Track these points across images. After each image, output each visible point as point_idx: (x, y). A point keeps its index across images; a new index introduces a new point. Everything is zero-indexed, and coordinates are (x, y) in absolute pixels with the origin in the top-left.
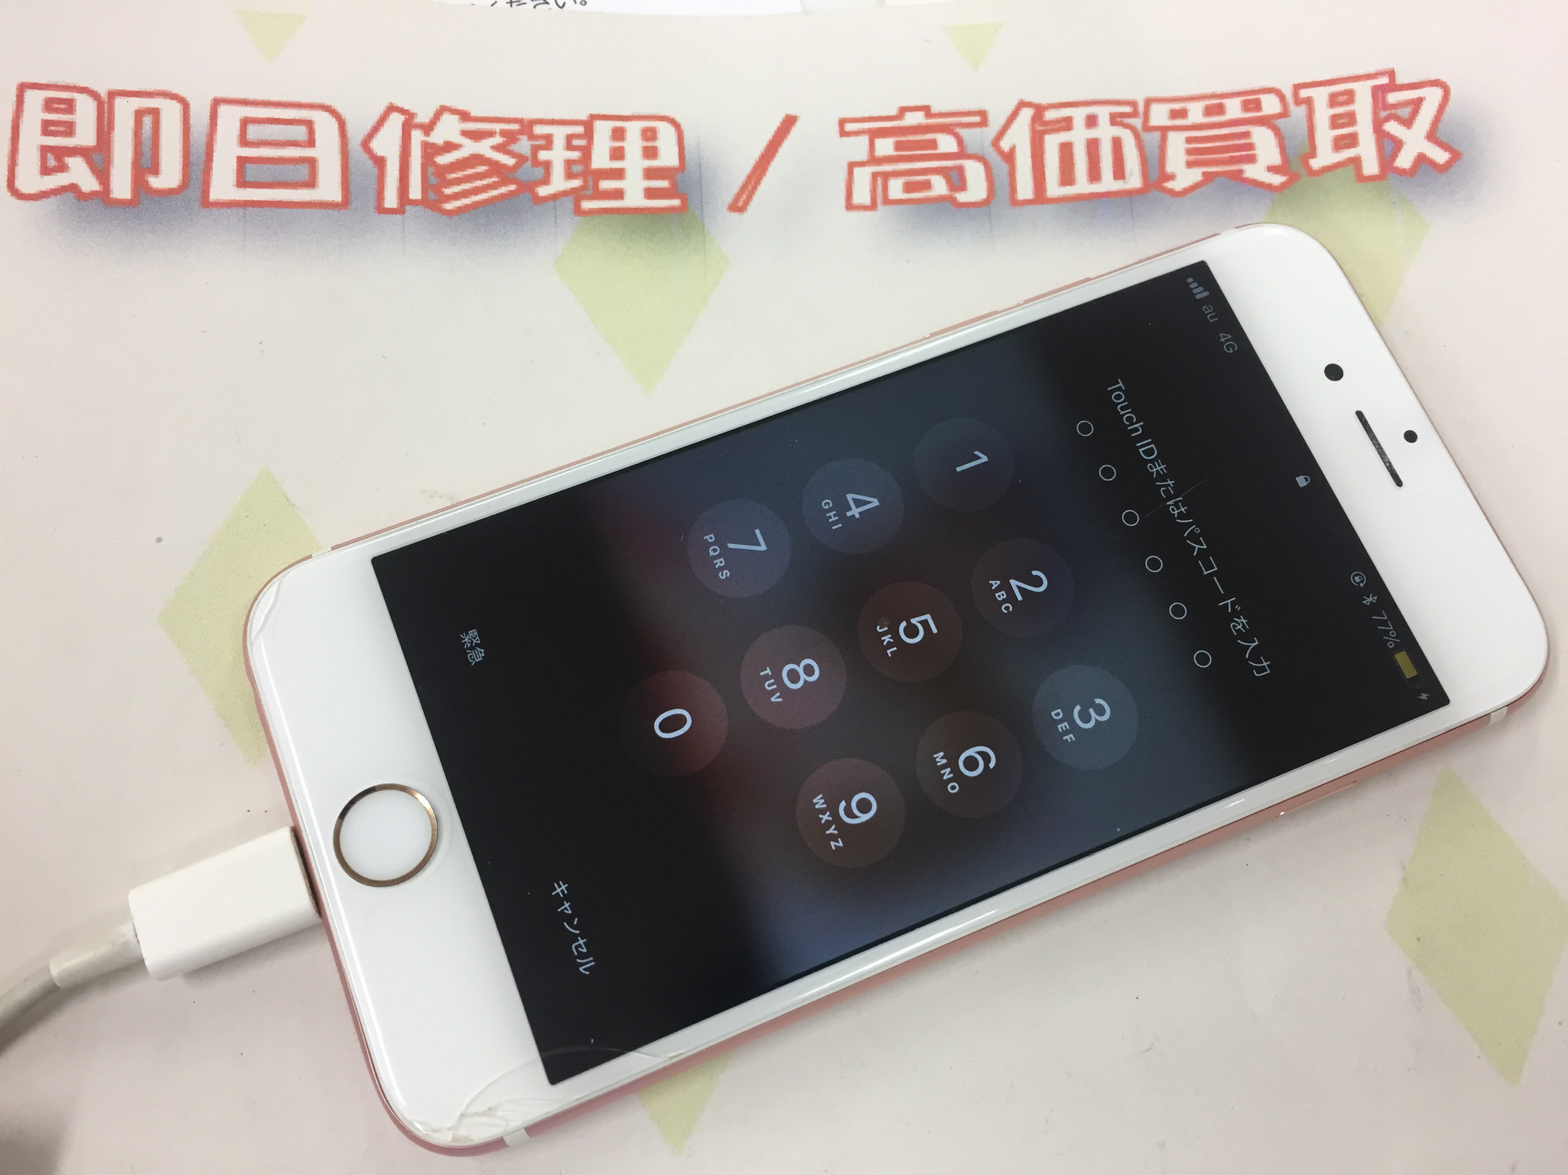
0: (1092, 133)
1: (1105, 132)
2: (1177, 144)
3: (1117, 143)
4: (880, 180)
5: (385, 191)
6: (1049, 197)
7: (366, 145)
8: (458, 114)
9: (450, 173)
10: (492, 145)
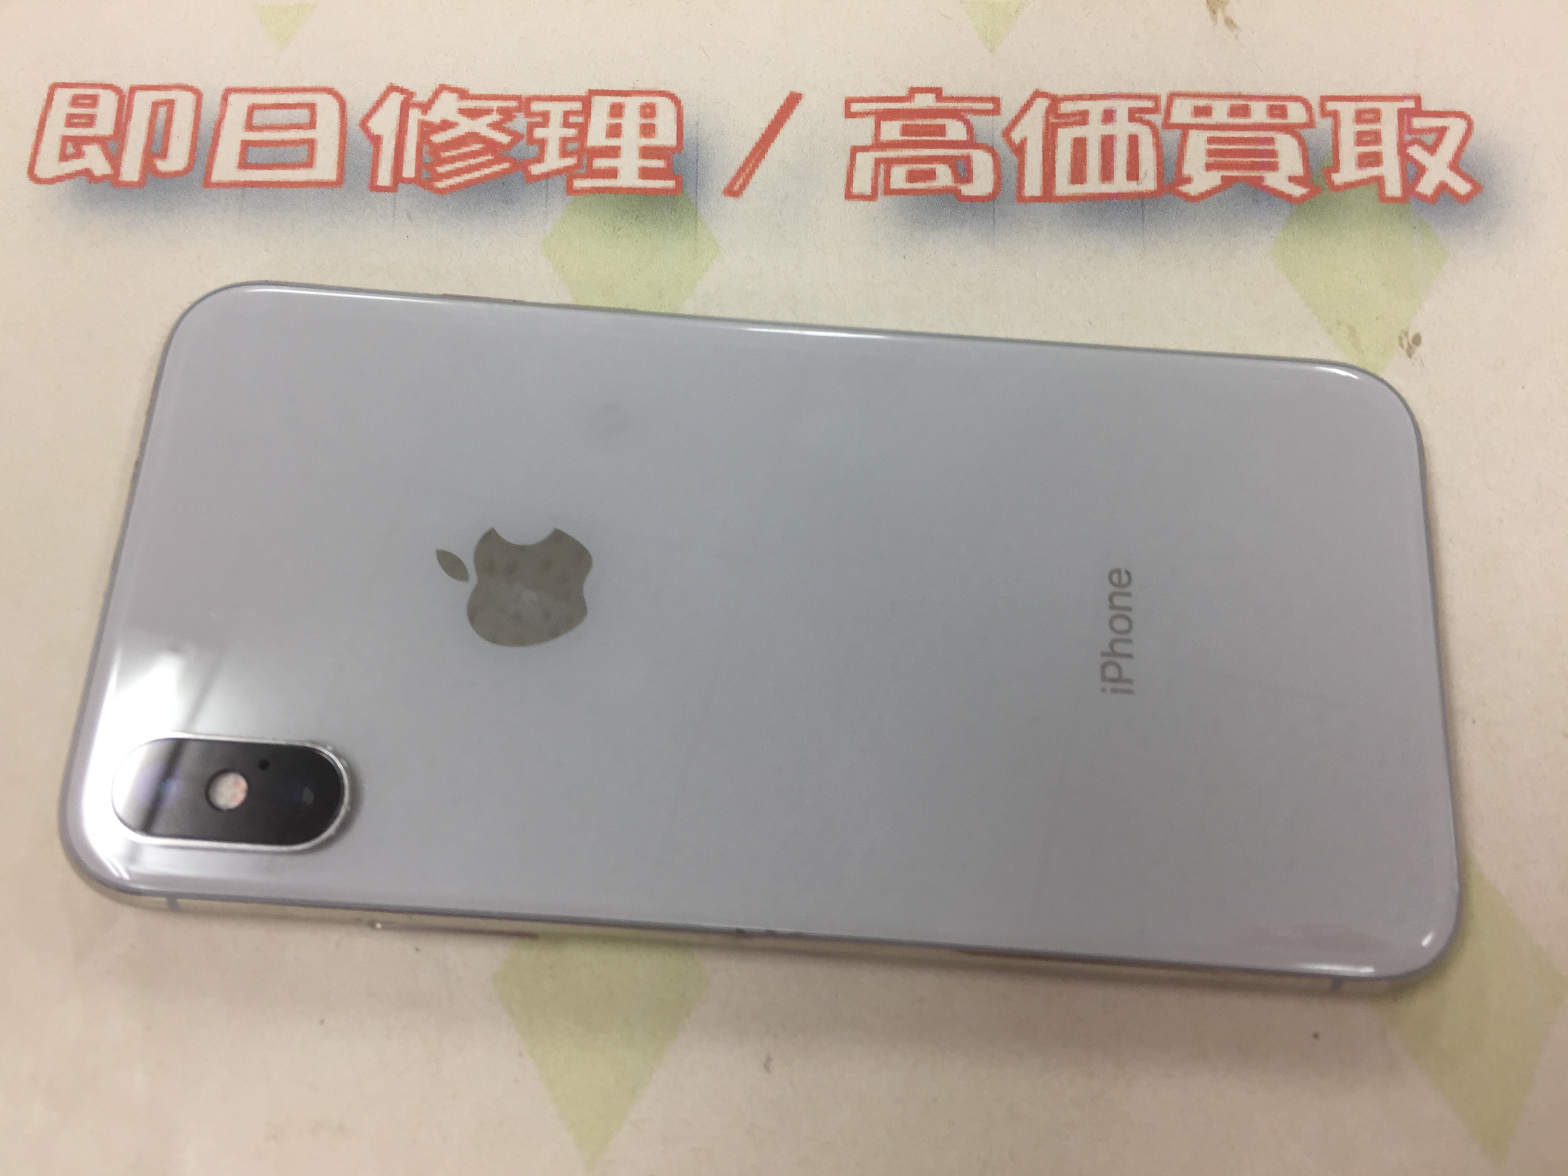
0: (1108, 130)
1: (1122, 128)
2: (1197, 146)
3: (1133, 141)
4: (882, 166)
5: (379, 170)
6: (1057, 195)
7: (364, 124)
8: (457, 93)
9: (446, 151)
10: (488, 123)
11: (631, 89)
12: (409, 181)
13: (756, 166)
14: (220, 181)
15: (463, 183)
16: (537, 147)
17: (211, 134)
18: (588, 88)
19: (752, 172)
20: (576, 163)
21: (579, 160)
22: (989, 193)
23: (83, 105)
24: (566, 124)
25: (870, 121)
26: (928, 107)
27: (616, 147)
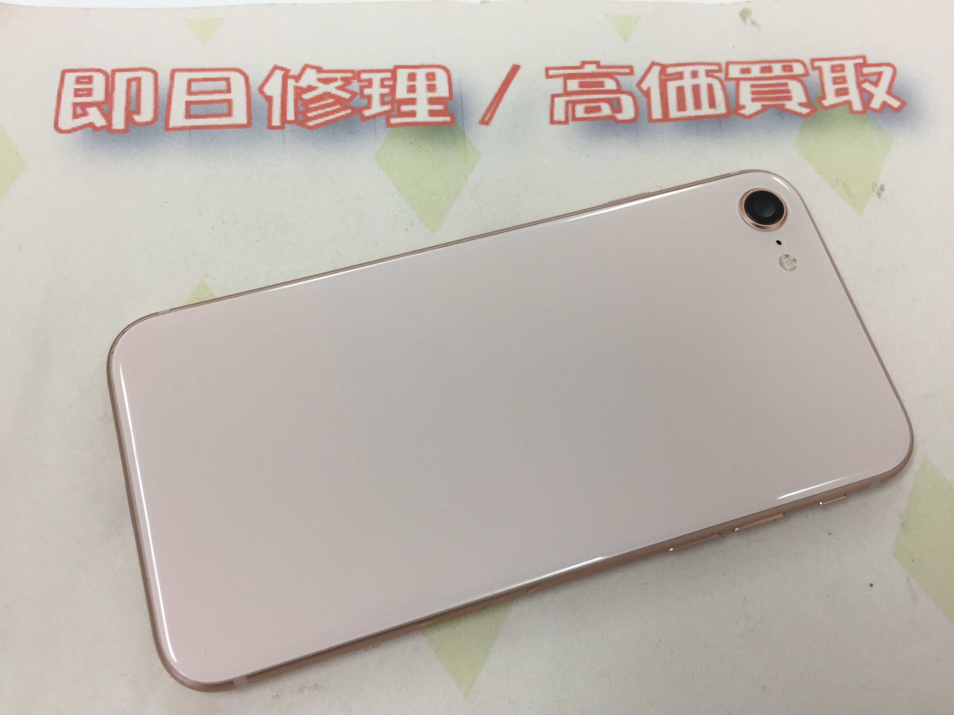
0: (695, 81)
1: (703, 81)
2: (745, 89)
3: (710, 88)
4: (570, 105)
5: (272, 116)
6: (671, 117)
7: (261, 89)
8: (316, 69)
9: (311, 104)
10: (336, 86)
11: (420, 64)
12: (291, 122)
13: (497, 107)
14: (175, 126)
15: (323, 122)
16: (366, 100)
17: (166, 98)
18: (394, 65)
19: (494, 111)
20: (391, 108)
21: (393, 107)
22: (633, 118)
23: (83, 83)
24: (383, 86)
25: (561, 80)
26: (593, 72)
27: (414, 98)
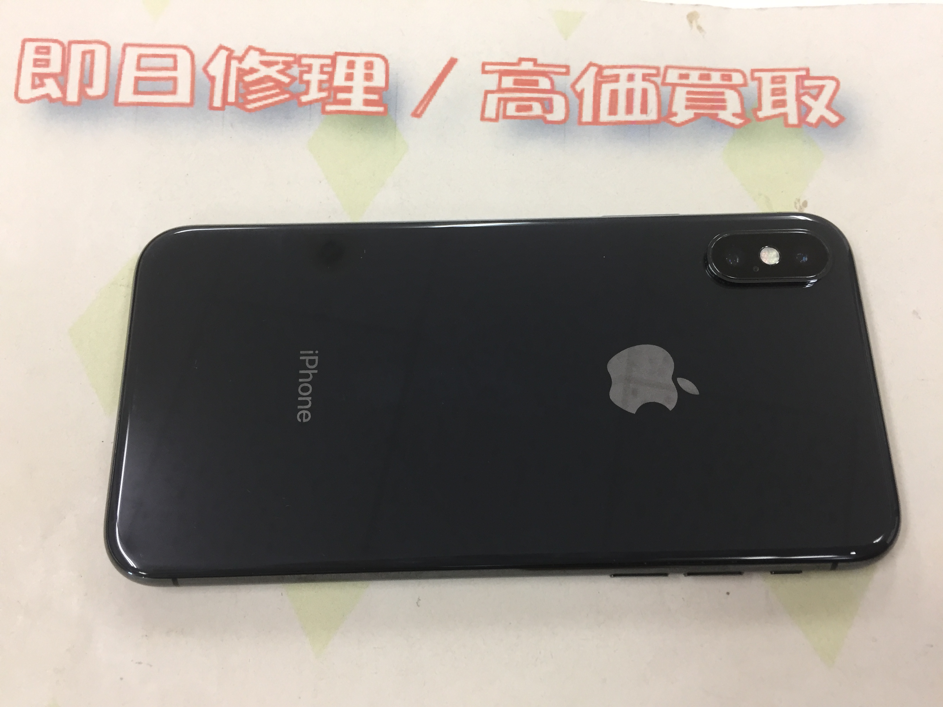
0: (630, 85)
1: (638, 85)
2: (681, 94)
3: (645, 92)
4: (502, 102)
5: (214, 97)
6: (600, 121)
7: (205, 69)
8: (259, 51)
9: (254, 86)
10: (277, 70)
11: (360, 52)
12: (231, 104)
13: (430, 100)
14: (123, 101)
15: (262, 106)
16: (305, 86)
17: (117, 72)
18: (335, 51)
19: (428, 103)
20: (327, 95)
21: (329, 94)
22: (562, 119)
23: (42, 53)
24: (322, 72)
25: (496, 76)
26: (529, 69)
27: (350, 86)
